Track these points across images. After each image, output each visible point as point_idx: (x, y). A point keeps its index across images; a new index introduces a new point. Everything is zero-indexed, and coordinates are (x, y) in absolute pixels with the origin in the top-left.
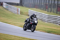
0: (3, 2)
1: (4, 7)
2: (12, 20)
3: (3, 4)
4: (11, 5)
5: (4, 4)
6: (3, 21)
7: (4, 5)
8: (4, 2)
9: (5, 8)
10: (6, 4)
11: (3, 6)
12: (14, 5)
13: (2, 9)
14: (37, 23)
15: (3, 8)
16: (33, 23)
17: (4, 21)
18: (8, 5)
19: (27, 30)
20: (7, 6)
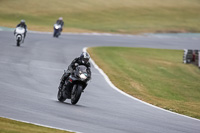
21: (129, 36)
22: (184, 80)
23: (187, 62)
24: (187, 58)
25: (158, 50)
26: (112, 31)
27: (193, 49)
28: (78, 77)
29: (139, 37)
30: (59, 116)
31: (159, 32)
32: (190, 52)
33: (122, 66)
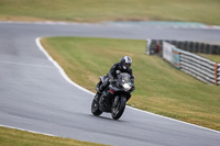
0: (161, 42)
1: (165, 60)
2: (196, 108)
3: (162, 49)
4: (191, 51)
5: (168, 48)
6: (160, 110)
7: (167, 52)
8: (167, 41)
9: (169, 63)
10: (174, 47)
11: (161, 56)
12: (207, 53)
13: (159, 67)
14: (131, 90)
15: (162, 62)
16: (116, 89)
17: (165, 111)
18: (179, 51)
19: (104, 114)
20: (178, 56)
21: (86, 25)
22: (147, 72)
23: (151, 54)
24: (151, 49)
25: (119, 40)
26: (67, 19)
27: (157, 38)
28: (121, 87)
29: (98, 26)
30: (10, 113)
31: (119, 20)
32: (154, 42)
33: (78, 58)
